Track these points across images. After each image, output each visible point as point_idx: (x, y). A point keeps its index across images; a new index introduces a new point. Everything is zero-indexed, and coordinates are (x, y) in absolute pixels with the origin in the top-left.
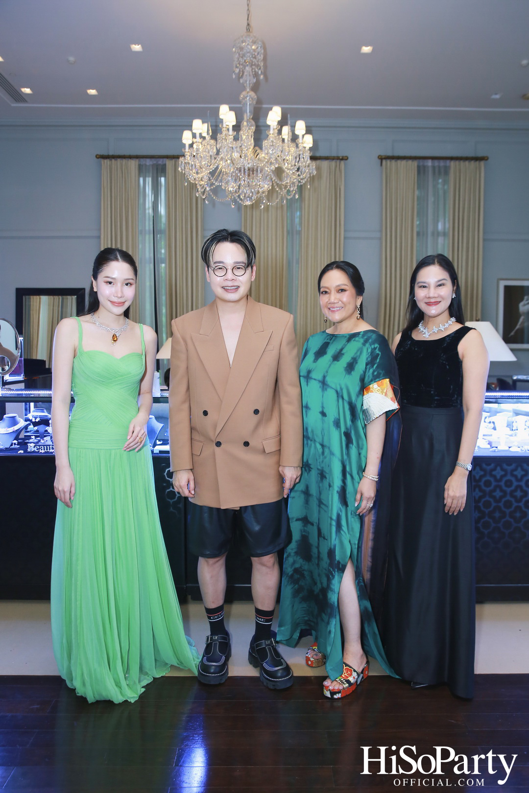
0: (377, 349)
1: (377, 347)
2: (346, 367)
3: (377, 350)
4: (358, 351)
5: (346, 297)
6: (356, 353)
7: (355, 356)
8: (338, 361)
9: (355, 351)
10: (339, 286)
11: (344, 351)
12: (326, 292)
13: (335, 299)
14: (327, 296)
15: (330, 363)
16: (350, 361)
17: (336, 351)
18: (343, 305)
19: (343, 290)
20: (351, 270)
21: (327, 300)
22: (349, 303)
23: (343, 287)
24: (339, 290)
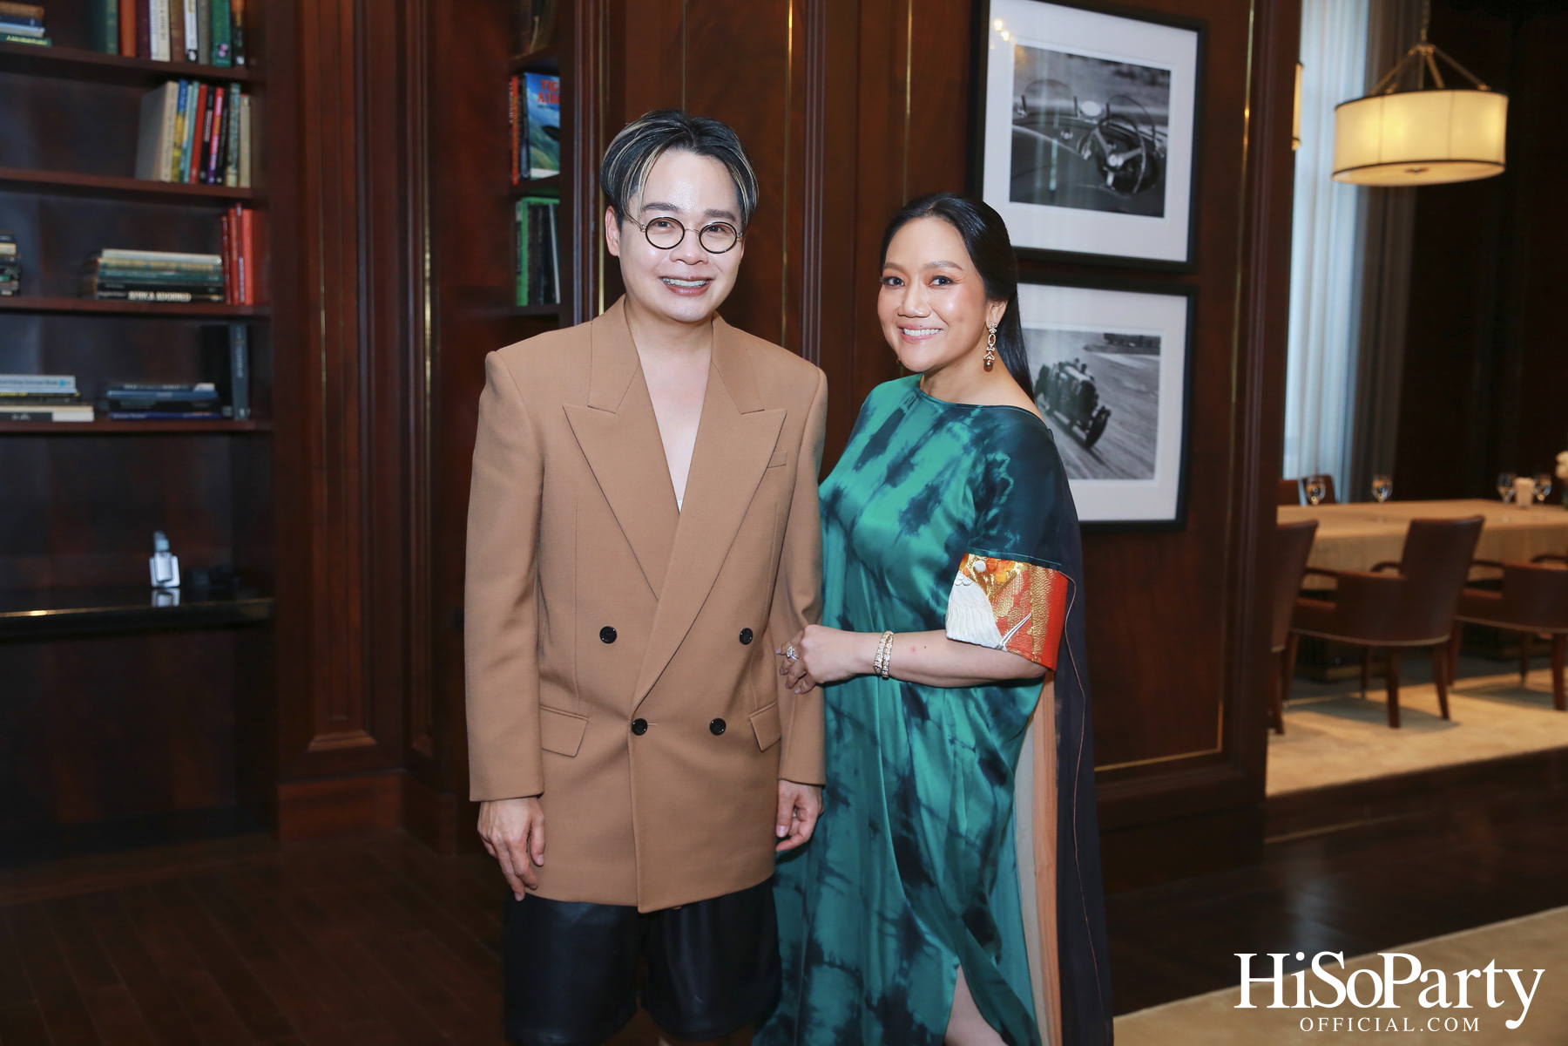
0: (1004, 466)
1: (1003, 462)
2: (907, 512)
3: (1002, 469)
4: (947, 467)
5: (951, 300)
6: (940, 474)
7: (935, 483)
8: (894, 485)
9: (939, 467)
10: (934, 266)
11: (916, 459)
12: (898, 281)
13: (919, 304)
14: (900, 291)
15: (876, 485)
16: (920, 494)
17: (903, 449)
18: (941, 324)
19: (945, 281)
20: (979, 224)
21: (898, 304)
22: (960, 319)
23: (948, 271)
24: (935, 278)
